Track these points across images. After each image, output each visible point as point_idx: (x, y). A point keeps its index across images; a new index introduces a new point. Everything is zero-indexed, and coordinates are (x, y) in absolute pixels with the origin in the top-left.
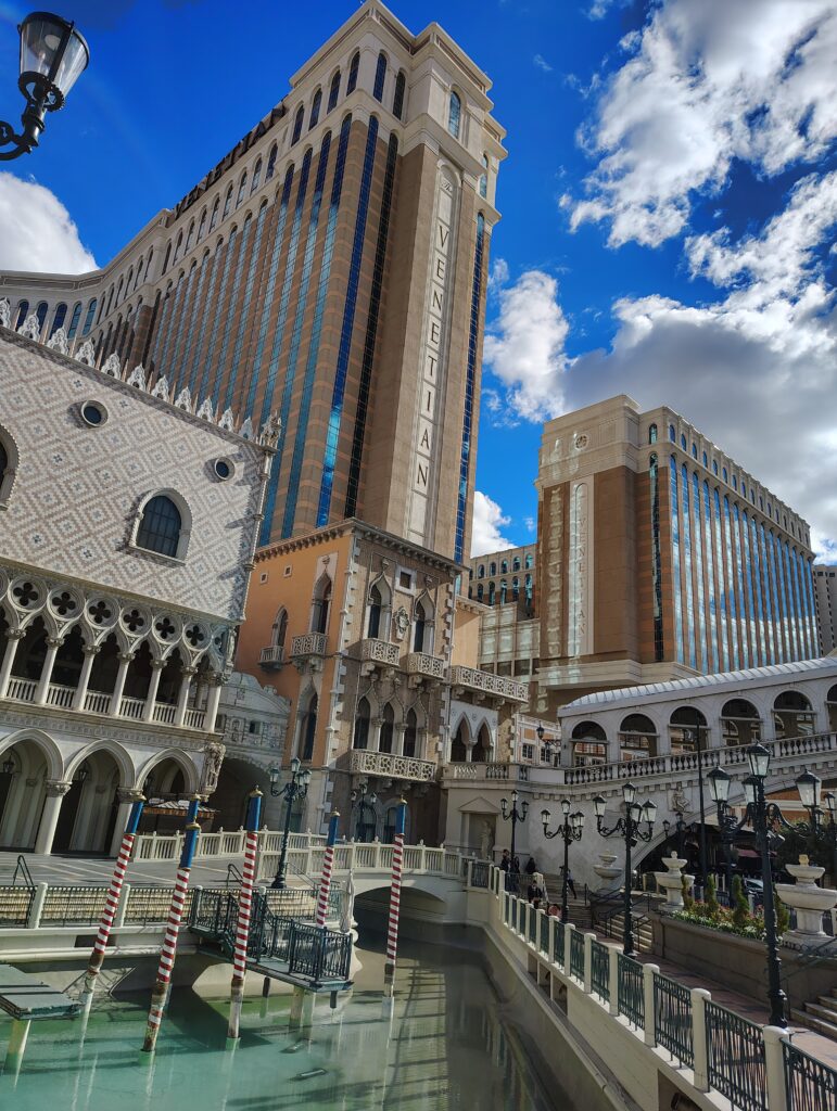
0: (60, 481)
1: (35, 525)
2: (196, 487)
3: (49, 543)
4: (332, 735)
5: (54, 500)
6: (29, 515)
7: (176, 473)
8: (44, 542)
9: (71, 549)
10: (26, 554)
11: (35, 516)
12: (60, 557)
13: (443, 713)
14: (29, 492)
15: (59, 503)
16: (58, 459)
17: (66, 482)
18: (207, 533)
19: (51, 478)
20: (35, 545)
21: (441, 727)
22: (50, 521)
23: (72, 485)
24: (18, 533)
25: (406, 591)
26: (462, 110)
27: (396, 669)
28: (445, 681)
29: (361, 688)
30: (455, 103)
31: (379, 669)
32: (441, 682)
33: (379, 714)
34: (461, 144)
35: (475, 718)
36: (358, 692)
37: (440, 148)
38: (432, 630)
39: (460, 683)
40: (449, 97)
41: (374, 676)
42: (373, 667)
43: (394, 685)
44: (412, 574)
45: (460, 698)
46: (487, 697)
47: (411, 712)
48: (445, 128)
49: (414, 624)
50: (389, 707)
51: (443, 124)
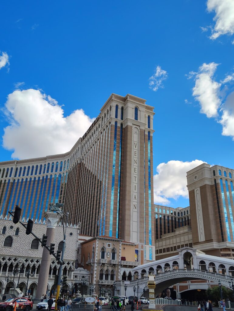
4: (94, 278)
13: (119, 271)
21: (119, 273)
25: (109, 247)
26: (138, 111)
27: (107, 264)
28: (119, 264)
29: (100, 268)
30: (136, 109)
31: (103, 264)
32: (117, 264)
33: (104, 272)
34: (138, 121)
35: (128, 271)
36: (100, 269)
37: (133, 124)
38: (116, 254)
39: (122, 264)
40: (134, 110)
41: (103, 265)
42: (101, 264)
43: (107, 266)
44: (111, 244)
45: (123, 267)
46: (129, 266)
47: (112, 271)
48: (134, 119)
49: (111, 254)
50: (107, 271)
51: (133, 118)
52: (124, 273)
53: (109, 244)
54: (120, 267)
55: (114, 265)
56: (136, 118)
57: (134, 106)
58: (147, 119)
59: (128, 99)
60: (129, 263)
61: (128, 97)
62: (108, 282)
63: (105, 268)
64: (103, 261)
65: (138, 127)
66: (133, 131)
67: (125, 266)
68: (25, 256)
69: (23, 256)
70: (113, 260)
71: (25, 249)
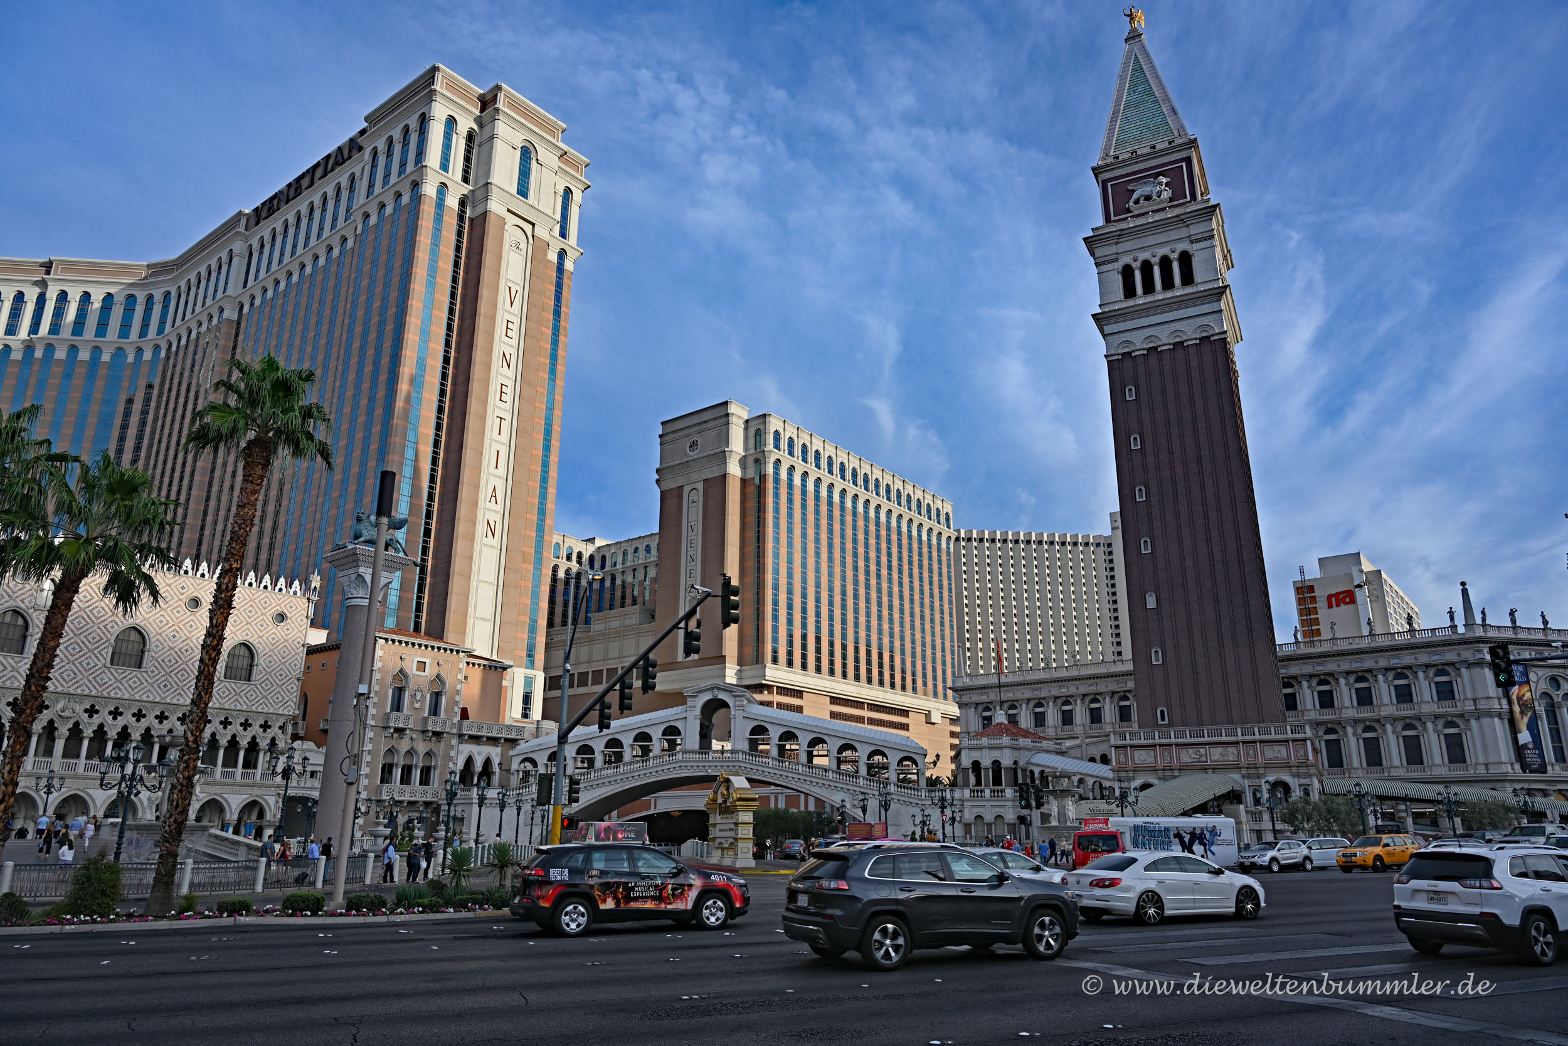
0: (176, 649)
1: (164, 678)
2: (261, 634)
3: (173, 687)
4: (362, 778)
5: (174, 661)
6: (160, 673)
7: (248, 628)
8: (169, 687)
9: (185, 688)
10: (160, 695)
11: (163, 673)
12: (179, 694)
13: (453, 754)
14: (159, 660)
15: (177, 662)
16: (174, 636)
17: (180, 650)
18: (270, 662)
19: (171, 648)
20: (165, 690)
21: (451, 763)
22: (172, 674)
23: (183, 650)
24: (155, 685)
25: (422, 674)
26: (534, 162)
27: (411, 729)
28: (454, 731)
29: (385, 744)
30: (526, 154)
31: (399, 731)
32: (448, 733)
33: (400, 760)
34: (531, 201)
35: (480, 753)
36: (384, 747)
37: (509, 210)
38: (444, 697)
39: (464, 732)
40: (518, 153)
41: (396, 735)
42: (392, 731)
43: (412, 739)
44: (428, 661)
45: (467, 742)
46: (489, 738)
47: (429, 754)
48: (513, 189)
49: (428, 696)
50: (410, 753)
51: (511, 185)
52: (469, 761)
53: (423, 660)
54: (454, 742)
55: (438, 735)
56: (523, 191)
57: (518, 139)
58: (560, 200)
59: (500, 105)
60: (490, 730)
61: (501, 97)
62: (412, 793)
63: (404, 746)
64: (397, 719)
65: (528, 228)
66: (506, 236)
67: (475, 739)
68: (87, 692)
69: (79, 691)
70: (432, 718)
71: (88, 664)
